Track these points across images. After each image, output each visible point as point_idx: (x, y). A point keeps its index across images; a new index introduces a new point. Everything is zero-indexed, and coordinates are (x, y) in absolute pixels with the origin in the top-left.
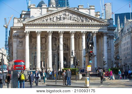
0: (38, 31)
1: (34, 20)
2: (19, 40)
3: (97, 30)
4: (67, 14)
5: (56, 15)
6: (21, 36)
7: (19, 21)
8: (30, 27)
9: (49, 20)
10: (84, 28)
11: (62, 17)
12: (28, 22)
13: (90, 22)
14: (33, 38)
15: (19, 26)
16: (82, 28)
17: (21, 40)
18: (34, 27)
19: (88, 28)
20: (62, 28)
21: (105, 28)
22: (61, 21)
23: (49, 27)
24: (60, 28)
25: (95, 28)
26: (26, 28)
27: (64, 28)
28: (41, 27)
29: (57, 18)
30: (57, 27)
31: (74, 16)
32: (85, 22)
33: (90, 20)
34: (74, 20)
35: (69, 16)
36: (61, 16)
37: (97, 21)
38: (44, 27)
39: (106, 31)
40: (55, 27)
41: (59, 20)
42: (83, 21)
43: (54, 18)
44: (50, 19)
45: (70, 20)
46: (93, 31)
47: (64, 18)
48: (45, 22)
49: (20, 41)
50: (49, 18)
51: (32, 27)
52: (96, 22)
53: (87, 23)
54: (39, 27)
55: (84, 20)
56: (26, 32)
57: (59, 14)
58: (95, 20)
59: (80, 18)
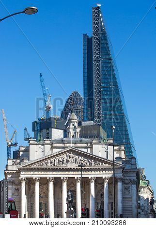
0: (36, 178)
1: (31, 164)
2: (14, 187)
3: (110, 175)
4: (72, 155)
5: (58, 158)
6: (17, 182)
7: (14, 163)
8: (26, 173)
9: (49, 164)
10: (93, 172)
11: (65, 160)
12: (24, 167)
13: (101, 165)
14: (32, 184)
15: (15, 169)
16: (90, 172)
17: (17, 187)
18: (32, 173)
19: (98, 172)
20: (65, 173)
21: (120, 172)
22: (64, 165)
23: (49, 173)
24: (62, 173)
25: (107, 172)
26: (21, 173)
27: (68, 173)
28: (40, 173)
29: (59, 160)
30: (59, 173)
31: (80, 158)
32: (93, 165)
33: (100, 164)
34: (80, 163)
35: (74, 158)
36: (64, 158)
37: (109, 164)
38: (43, 173)
39: (121, 175)
40: (57, 173)
41: (61, 163)
42: (91, 164)
43: (56, 162)
44: (51, 162)
45: (75, 163)
46: (104, 176)
47: (67, 161)
48: (44, 167)
49: (15, 189)
50: (49, 161)
51: (29, 173)
52: (107, 165)
53: (96, 166)
54: (37, 173)
55: (93, 163)
56: (22, 178)
57: (61, 156)
58: (106, 163)
59: (88, 160)
